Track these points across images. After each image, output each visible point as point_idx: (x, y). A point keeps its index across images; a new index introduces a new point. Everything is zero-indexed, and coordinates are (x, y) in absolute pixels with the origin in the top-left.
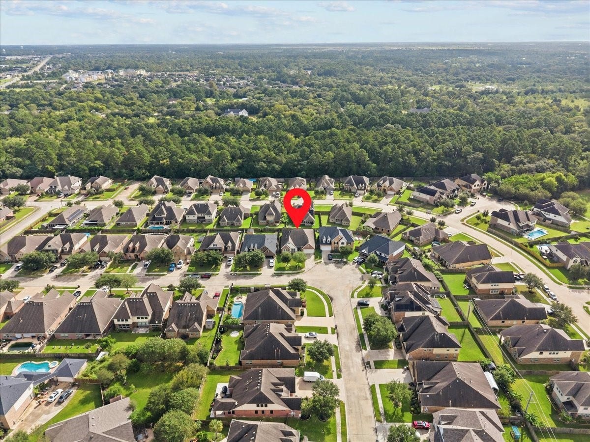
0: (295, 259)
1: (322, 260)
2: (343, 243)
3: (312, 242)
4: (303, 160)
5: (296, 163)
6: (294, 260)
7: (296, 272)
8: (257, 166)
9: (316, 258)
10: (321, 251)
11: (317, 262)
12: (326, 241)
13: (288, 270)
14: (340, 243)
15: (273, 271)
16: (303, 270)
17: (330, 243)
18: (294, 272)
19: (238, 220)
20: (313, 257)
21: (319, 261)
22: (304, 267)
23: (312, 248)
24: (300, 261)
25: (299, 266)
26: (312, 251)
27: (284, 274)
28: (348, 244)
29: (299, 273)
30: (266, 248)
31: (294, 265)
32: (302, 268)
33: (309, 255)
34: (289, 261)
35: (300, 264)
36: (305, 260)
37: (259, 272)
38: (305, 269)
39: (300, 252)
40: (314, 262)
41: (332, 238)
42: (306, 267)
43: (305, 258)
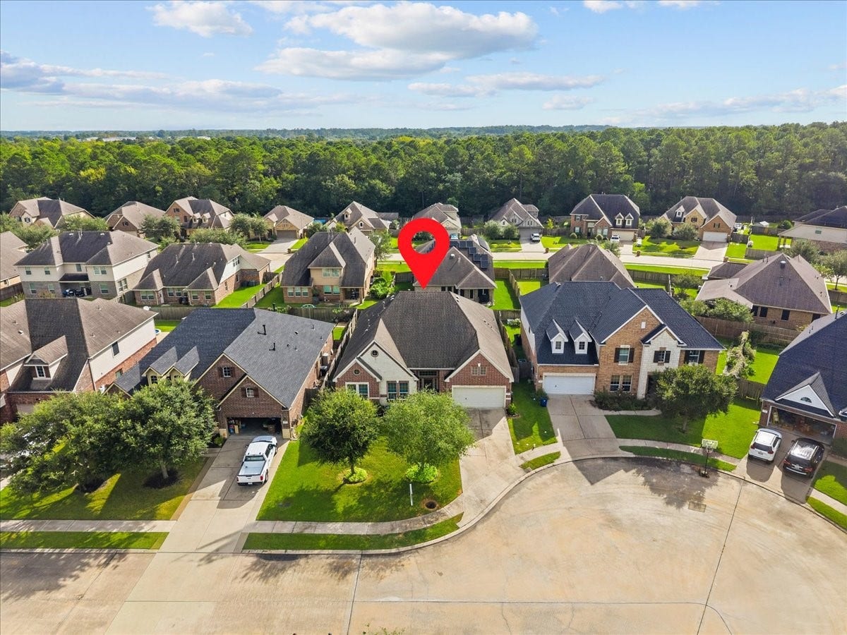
0: (398, 436)
1: (558, 446)
2: (661, 356)
3: (492, 350)
4: (451, 172)
5: (433, 174)
6: (396, 448)
7: (398, 527)
8: (329, 183)
9: (520, 432)
10: (542, 400)
11: (530, 455)
12: (570, 345)
13: (348, 516)
14: (648, 353)
15: (246, 516)
16: (449, 511)
17: (592, 357)
18: (384, 528)
19: (205, 282)
20: (502, 429)
21: (541, 451)
22: (457, 488)
23: (499, 379)
24: (431, 454)
25: (422, 487)
26: (496, 396)
27: (313, 542)
28: (687, 357)
29: (419, 536)
30: (231, 370)
31: (396, 477)
32: (446, 499)
33: (481, 420)
34: (362, 449)
35: (433, 474)
36: (460, 446)
37: (147, 527)
38: (463, 507)
39: (430, 398)
40: (515, 461)
41: (599, 328)
42: (467, 491)
43: (463, 432)
